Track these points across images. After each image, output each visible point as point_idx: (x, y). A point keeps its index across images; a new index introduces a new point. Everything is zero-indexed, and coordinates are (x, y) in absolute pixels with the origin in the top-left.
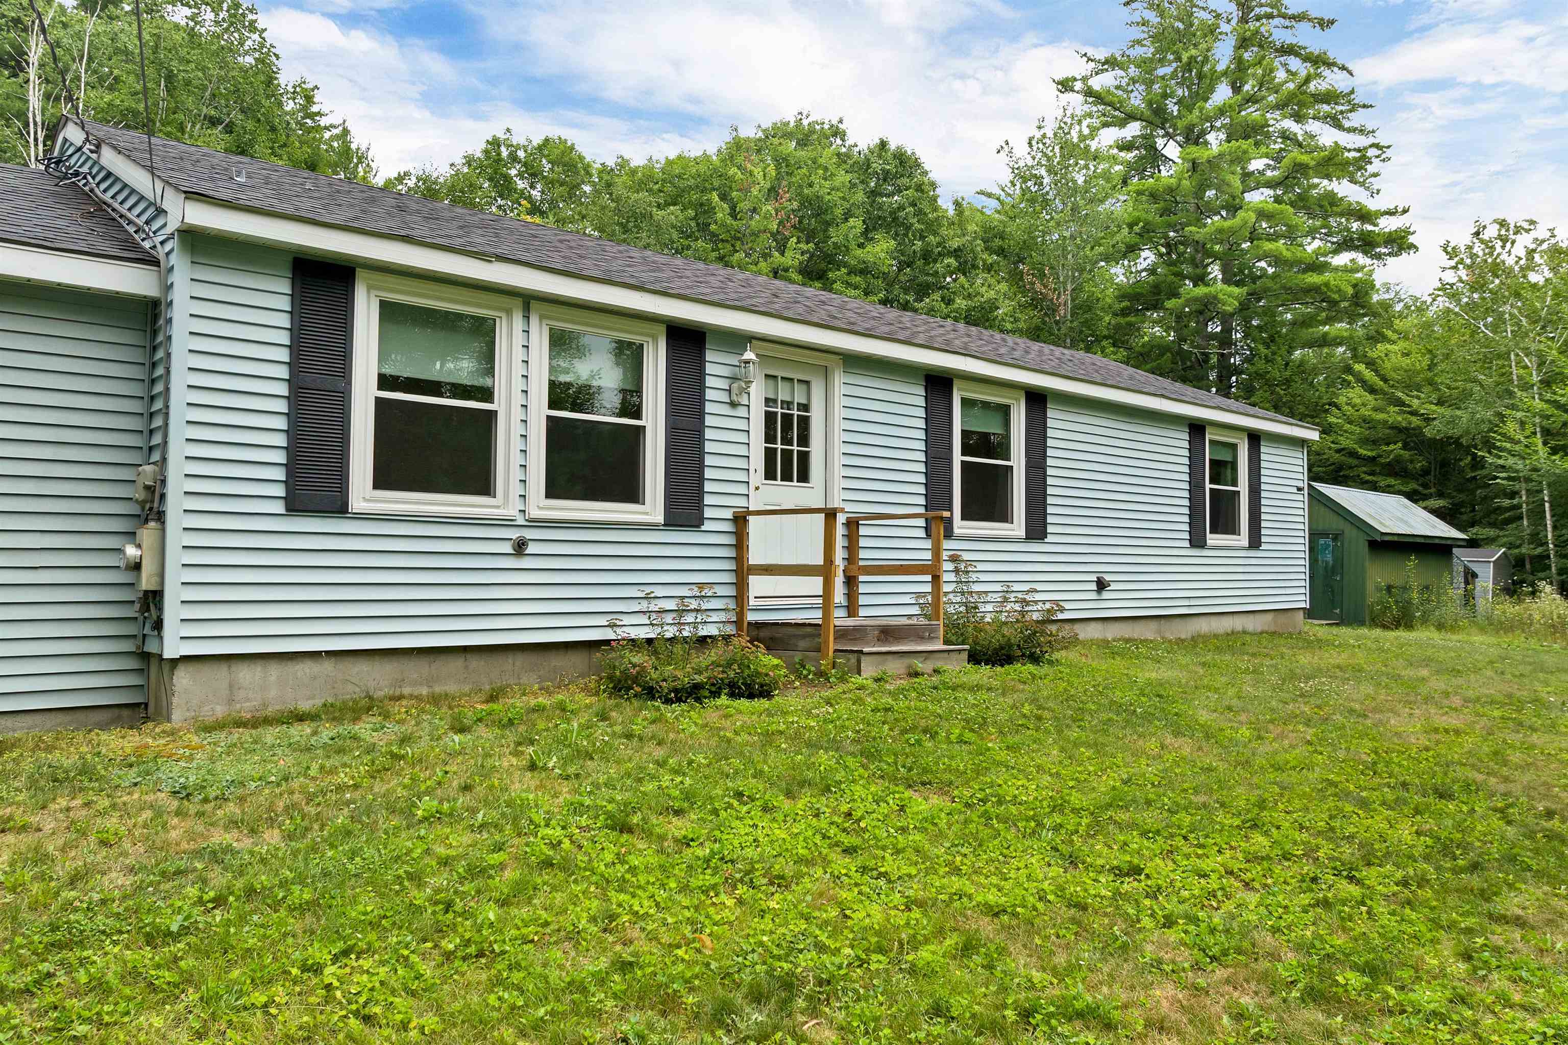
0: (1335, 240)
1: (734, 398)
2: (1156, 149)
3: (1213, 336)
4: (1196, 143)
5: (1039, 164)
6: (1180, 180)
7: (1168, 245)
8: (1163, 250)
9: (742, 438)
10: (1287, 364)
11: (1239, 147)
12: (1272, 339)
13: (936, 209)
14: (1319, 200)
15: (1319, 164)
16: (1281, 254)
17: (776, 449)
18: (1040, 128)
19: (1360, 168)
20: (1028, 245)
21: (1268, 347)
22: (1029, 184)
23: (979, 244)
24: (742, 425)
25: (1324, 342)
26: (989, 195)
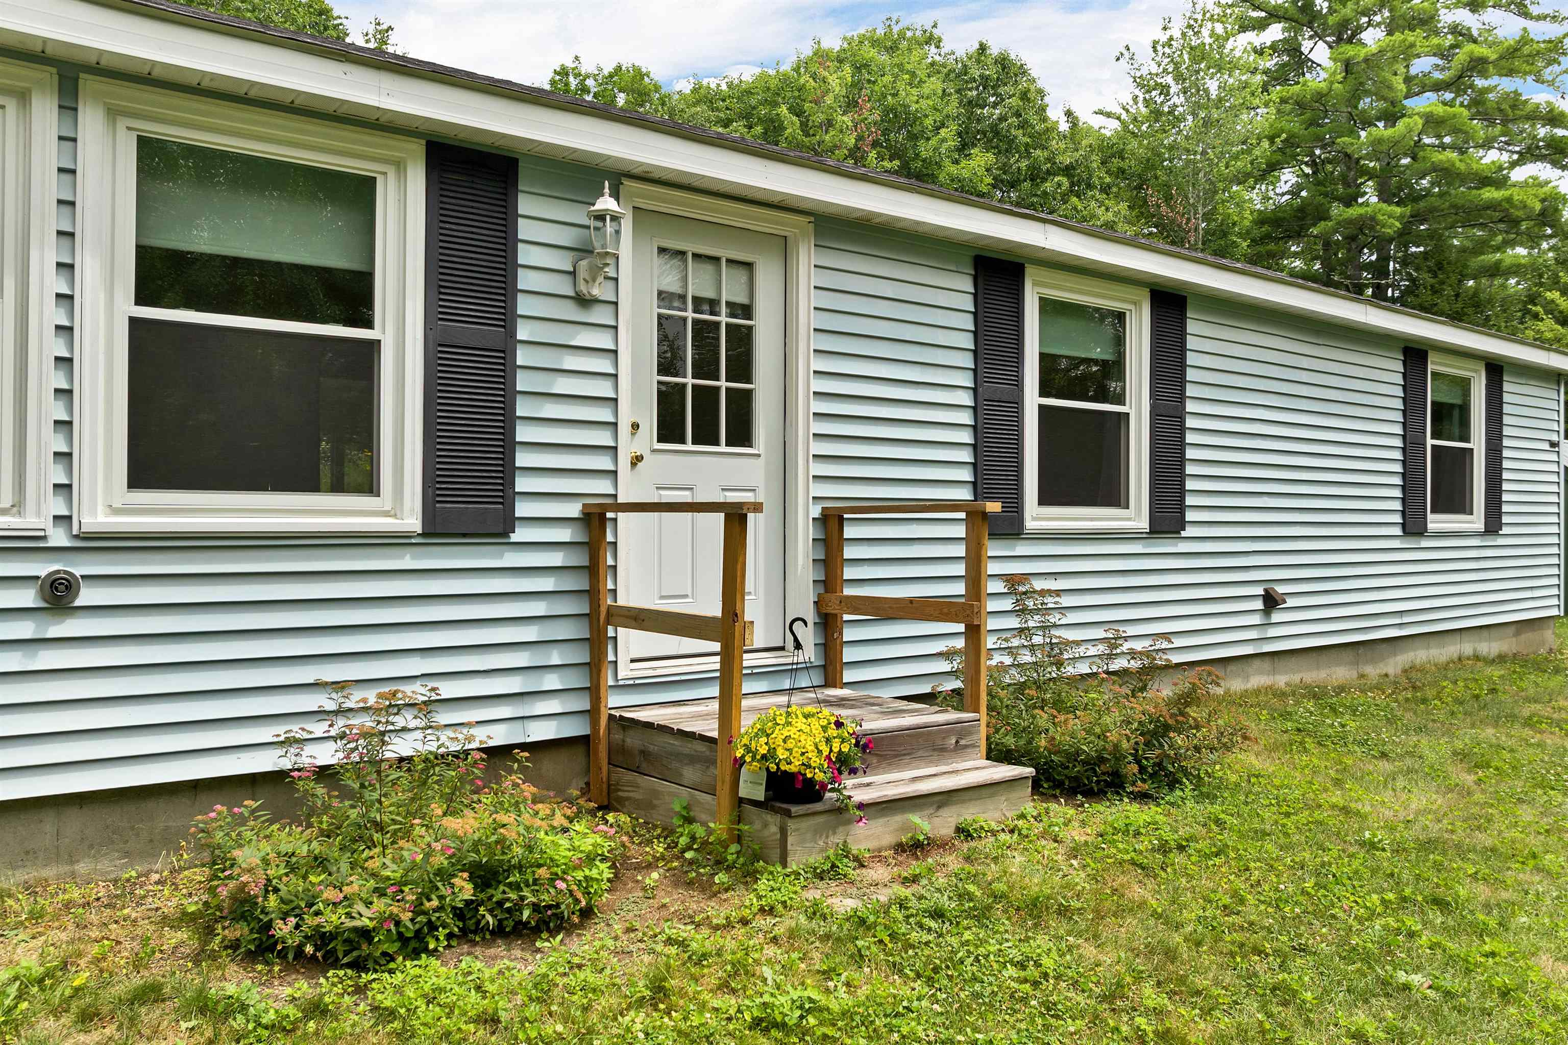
0: (1517, 149)
1: (583, 288)
2: (1302, 53)
3: (1369, 266)
4: (1350, 41)
5: (1165, 70)
6: (1332, 83)
7: (1313, 164)
8: (1308, 170)
9: (603, 365)
10: (1457, 295)
11: (1404, 40)
12: (1440, 266)
13: (1044, 120)
14: (1497, 103)
15: (1501, 58)
16: (1453, 165)
17: (684, 386)
18: (1165, 29)
19: (1551, 62)
20: (1151, 164)
21: (1435, 276)
22: (1154, 93)
23: (1096, 159)
24: (604, 340)
25: (1495, 271)
26: (1108, 115)
